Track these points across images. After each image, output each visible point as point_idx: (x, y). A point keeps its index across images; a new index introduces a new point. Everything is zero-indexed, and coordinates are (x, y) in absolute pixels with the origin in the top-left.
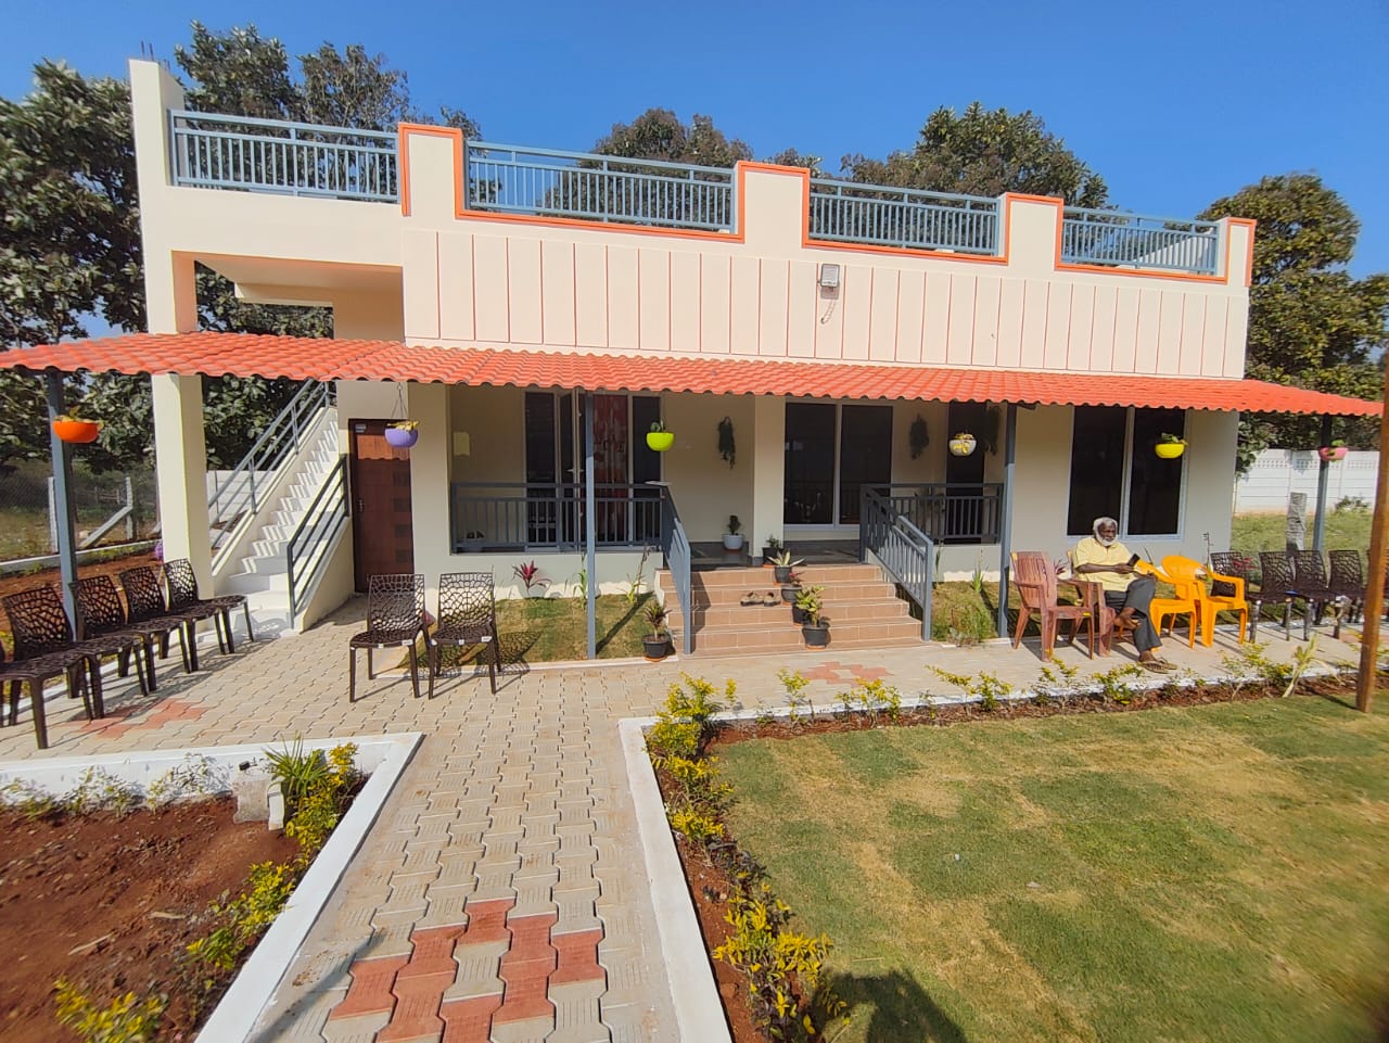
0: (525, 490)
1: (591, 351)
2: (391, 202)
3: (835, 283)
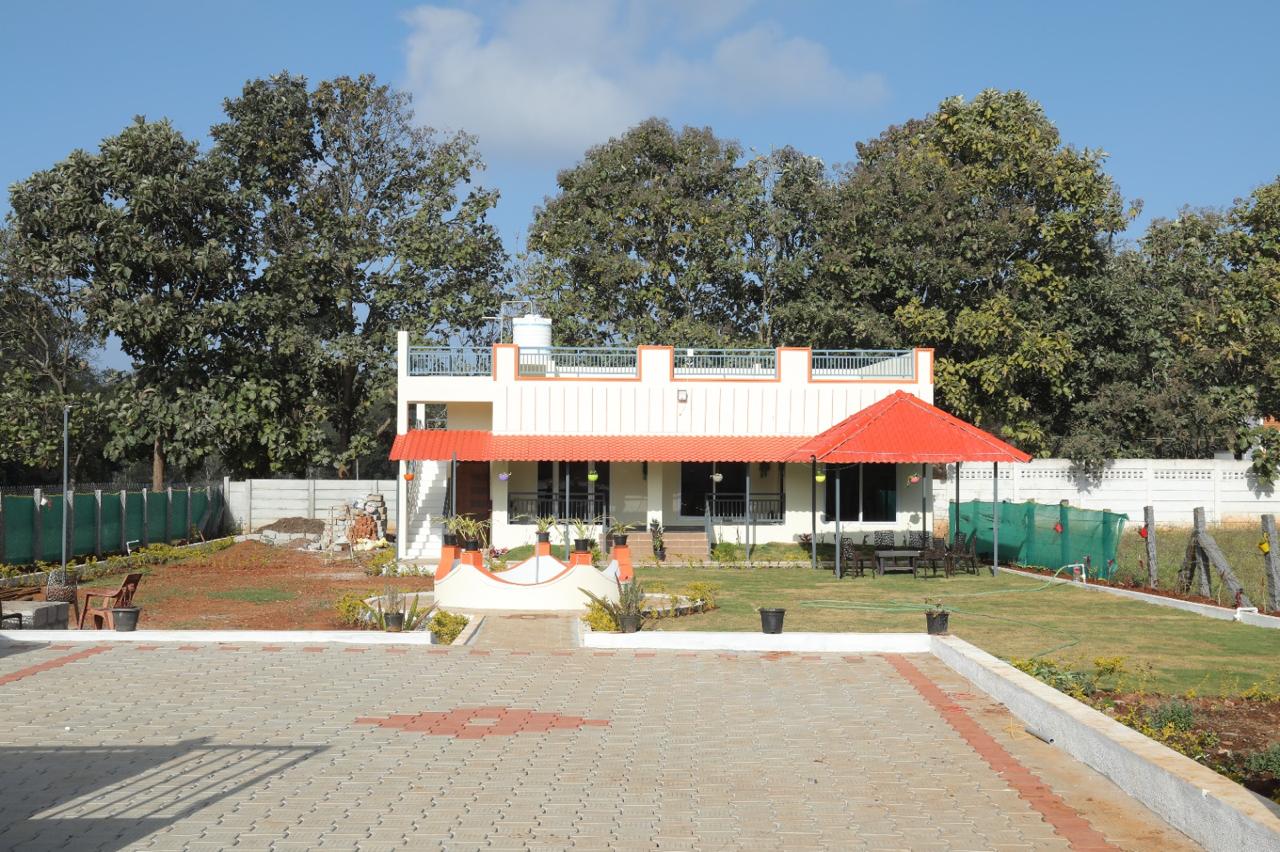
0: (537, 496)
2: (489, 375)
3: (684, 398)
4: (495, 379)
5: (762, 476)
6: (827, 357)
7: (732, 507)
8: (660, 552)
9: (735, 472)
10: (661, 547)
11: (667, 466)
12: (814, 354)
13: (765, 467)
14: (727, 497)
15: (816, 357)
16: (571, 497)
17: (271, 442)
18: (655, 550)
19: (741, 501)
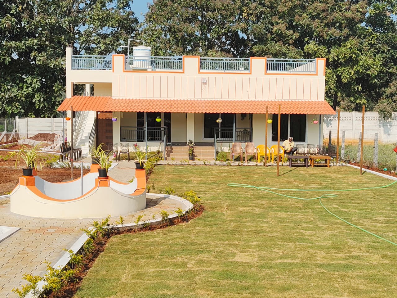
0: (136, 128)
1: (150, 98)
2: (111, 69)
3: (205, 82)
4: (113, 72)
5: (242, 120)
6: (274, 62)
7: (227, 135)
8: (192, 156)
9: (229, 118)
10: (192, 153)
11: (197, 115)
12: (268, 61)
13: (243, 115)
14: (226, 130)
15: (269, 62)
16: (148, 129)
17: (37, 101)
18: (189, 155)
19: (231, 131)
